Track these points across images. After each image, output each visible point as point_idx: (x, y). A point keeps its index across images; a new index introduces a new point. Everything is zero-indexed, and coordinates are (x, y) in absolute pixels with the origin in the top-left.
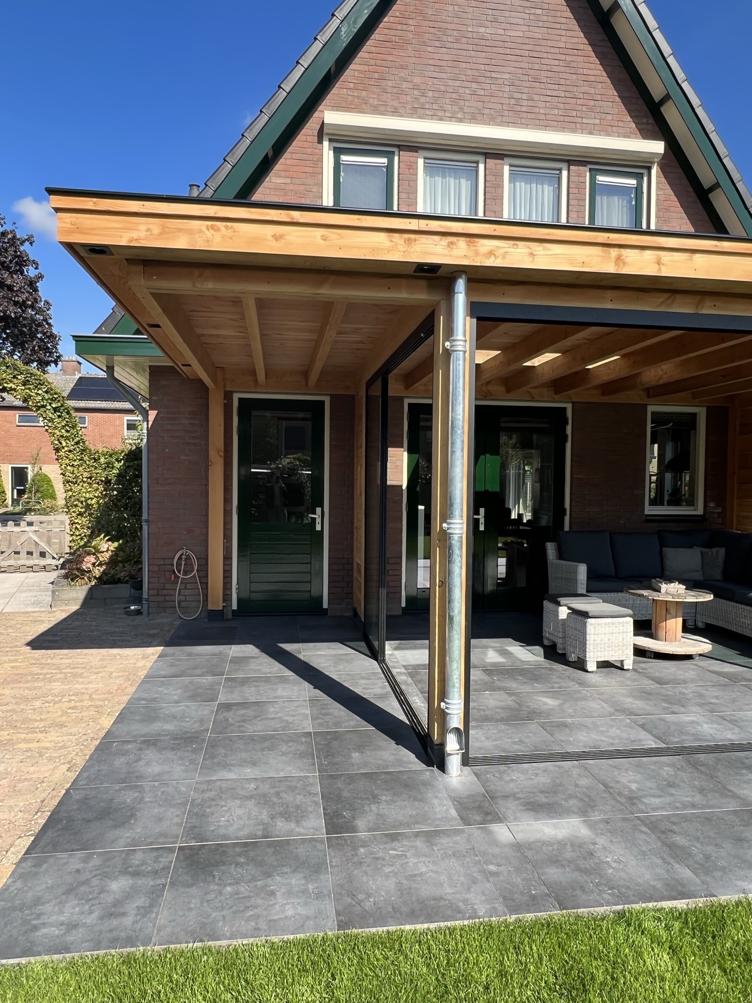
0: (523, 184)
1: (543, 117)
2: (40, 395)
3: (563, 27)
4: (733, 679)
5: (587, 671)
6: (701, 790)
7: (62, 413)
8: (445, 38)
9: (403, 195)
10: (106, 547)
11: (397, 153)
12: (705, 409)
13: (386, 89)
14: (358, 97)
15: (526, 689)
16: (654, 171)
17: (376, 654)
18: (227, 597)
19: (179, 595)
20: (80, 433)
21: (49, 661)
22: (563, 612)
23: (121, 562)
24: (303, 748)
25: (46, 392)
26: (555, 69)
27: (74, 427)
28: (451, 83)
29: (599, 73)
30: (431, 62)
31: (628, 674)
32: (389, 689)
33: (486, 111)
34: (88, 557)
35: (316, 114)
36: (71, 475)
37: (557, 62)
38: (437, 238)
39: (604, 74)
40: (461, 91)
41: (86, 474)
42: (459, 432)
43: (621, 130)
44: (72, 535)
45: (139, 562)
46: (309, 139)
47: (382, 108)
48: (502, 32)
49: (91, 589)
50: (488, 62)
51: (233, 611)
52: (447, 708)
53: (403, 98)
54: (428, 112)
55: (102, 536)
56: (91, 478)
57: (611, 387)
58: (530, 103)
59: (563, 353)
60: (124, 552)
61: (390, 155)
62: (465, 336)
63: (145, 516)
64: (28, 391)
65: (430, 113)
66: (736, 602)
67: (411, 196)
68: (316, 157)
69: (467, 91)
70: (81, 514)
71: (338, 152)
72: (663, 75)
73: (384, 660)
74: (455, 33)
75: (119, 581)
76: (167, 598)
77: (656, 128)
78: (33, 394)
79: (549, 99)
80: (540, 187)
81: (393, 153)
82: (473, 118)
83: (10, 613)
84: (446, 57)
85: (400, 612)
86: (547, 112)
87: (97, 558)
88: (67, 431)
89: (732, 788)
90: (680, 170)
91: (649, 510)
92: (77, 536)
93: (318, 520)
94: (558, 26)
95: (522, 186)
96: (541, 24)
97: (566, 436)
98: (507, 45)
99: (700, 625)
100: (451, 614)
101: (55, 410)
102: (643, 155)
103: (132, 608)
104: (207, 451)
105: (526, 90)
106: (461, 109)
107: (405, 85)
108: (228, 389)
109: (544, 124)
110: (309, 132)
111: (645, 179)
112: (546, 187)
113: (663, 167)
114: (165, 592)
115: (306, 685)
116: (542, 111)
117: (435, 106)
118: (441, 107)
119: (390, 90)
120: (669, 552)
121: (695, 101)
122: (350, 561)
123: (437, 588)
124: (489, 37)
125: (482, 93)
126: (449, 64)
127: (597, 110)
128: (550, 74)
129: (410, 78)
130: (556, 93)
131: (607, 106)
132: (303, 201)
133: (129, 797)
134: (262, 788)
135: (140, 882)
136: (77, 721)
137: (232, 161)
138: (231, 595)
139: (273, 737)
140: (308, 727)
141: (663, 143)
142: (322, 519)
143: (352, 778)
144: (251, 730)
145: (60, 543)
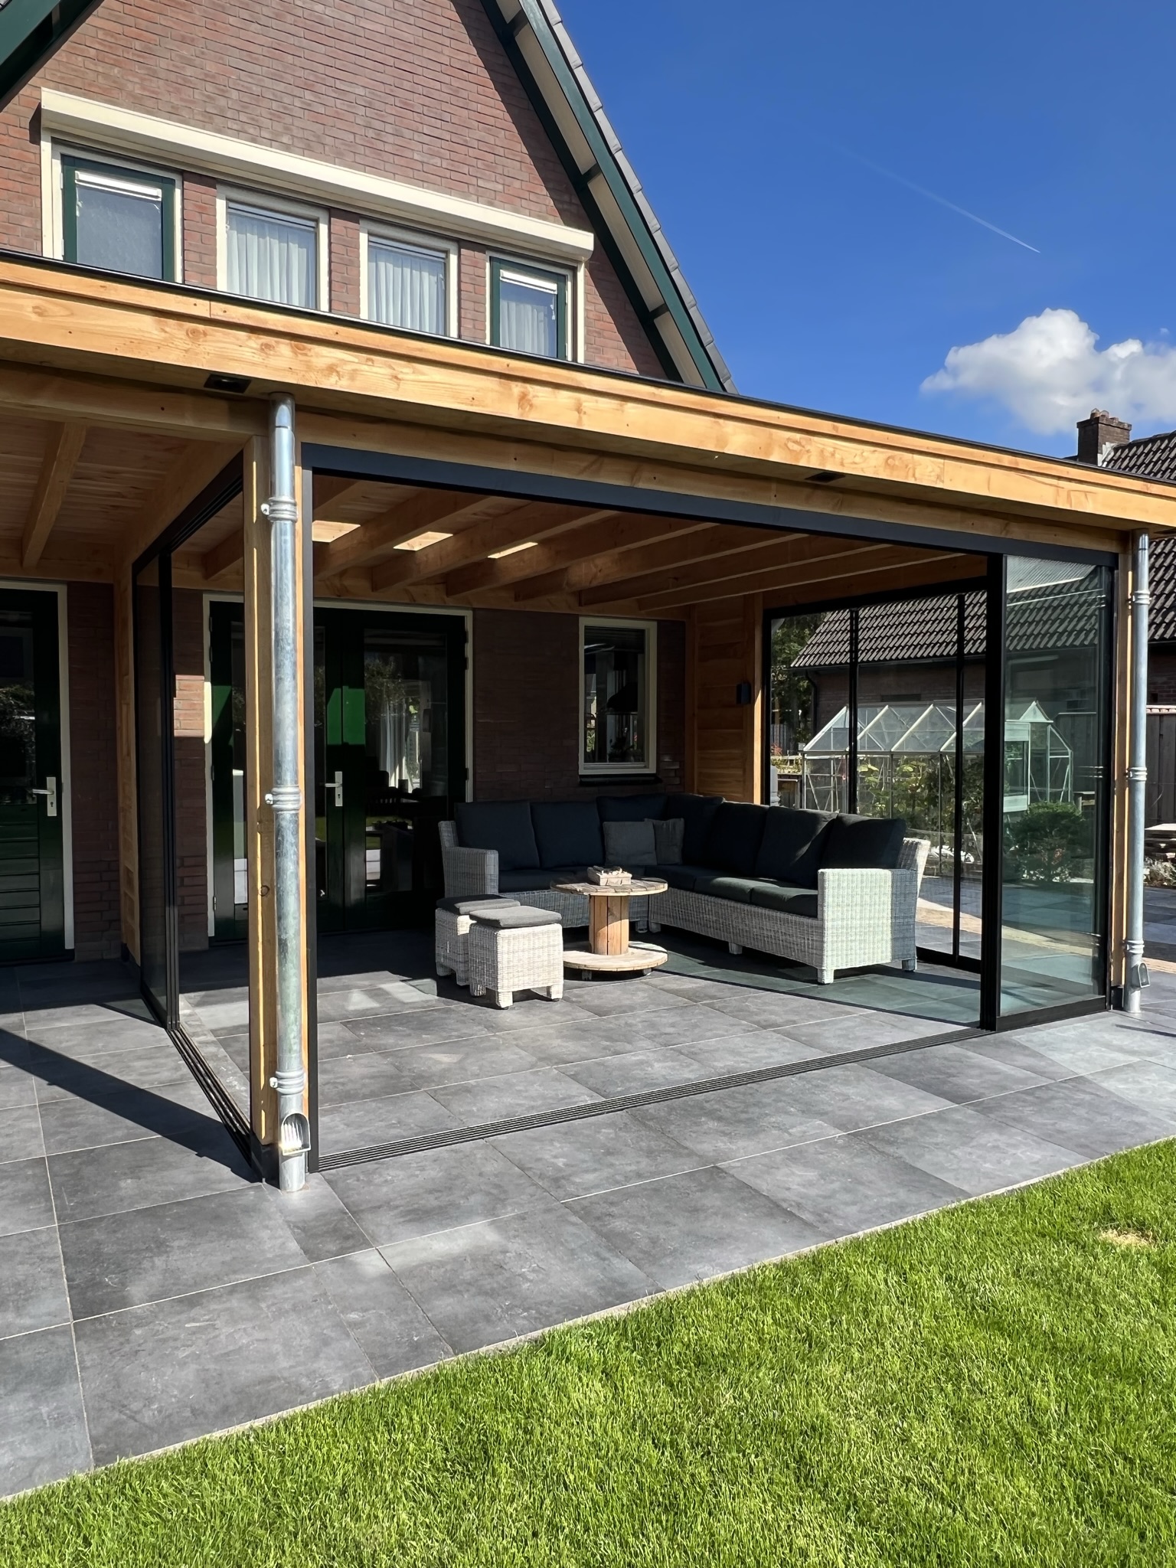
0: (390, 266)
1: (419, 167)
3: (446, 32)
4: (693, 997)
5: (500, 1008)
6: (650, 1153)
9: (189, 256)
11: (178, 183)
12: (655, 624)
13: (156, 71)
14: (106, 76)
15: (410, 1043)
16: (581, 274)
17: (163, 1016)
22: (464, 924)
24: (28, 1186)
26: (436, 95)
28: (268, 83)
29: (500, 113)
30: (234, 42)
31: (557, 1006)
32: (186, 1070)
33: (329, 140)
35: (25, 91)
37: (438, 85)
38: (242, 334)
39: (507, 116)
40: (287, 99)
42: (288, 648)
43: (533, 206)
46: (13, 131)
47: (150, 103)
48: (351, 19)
50: (331, 62)
52: (280, 1086)
53: (187, 93)
54: (230, 124)
57: (529, 587)
58: (399, 140)
59: (455, 534)
61: (167, 185)
62: (293, 495)
65: (235, 127)
66: (698, 892)
67: (206, 259)
68: (28, 165)
69: (297, 103)
71: (70, 164)
72: (590, 136)
73: (176, 1026)
74: (274, 3)
77: (583, 212)
79: (426, 139)
80: (416, 273)
81: (172, 182)
82: (309, 148)
84: (261, 40)
85: (205, 946)
86: (425, 160)
89: (688, 1144)
90: (615, 279)
91: (585, 769)
93: (52, 799)
94: (439, 29)
95: (387, 268)
96: (411, 20)
97: (465, 660)
98: (358, 40)
99: (654, 928)
100: (283, 937)
102: (564, 249)
105: (391, 119)
106: (287, 129)
107: (189, 71)
109: (421, 178)
110: (15, 119)
111: (569, 284)
112: (426, 275)
113: (592, 271)
115: (34, 1081)
116: (416, 157)
117: (243, 117)
118: (253, 119)
119: (163, 74)
120: (612, 828)
121: (634, 183)
122: (113, 867)
123: (259, 897)
124: (331, 22)
125: (322, 110)
126: (265, 51)
127: (500, 170)
128: (427, 101)
129: (198, 61)
130: (436, 133)
131: (513, 167)
132: (5, 240)
140: (39, 1149)
141: (590, 236)
142: (58, 797)
143: (119, 1222)
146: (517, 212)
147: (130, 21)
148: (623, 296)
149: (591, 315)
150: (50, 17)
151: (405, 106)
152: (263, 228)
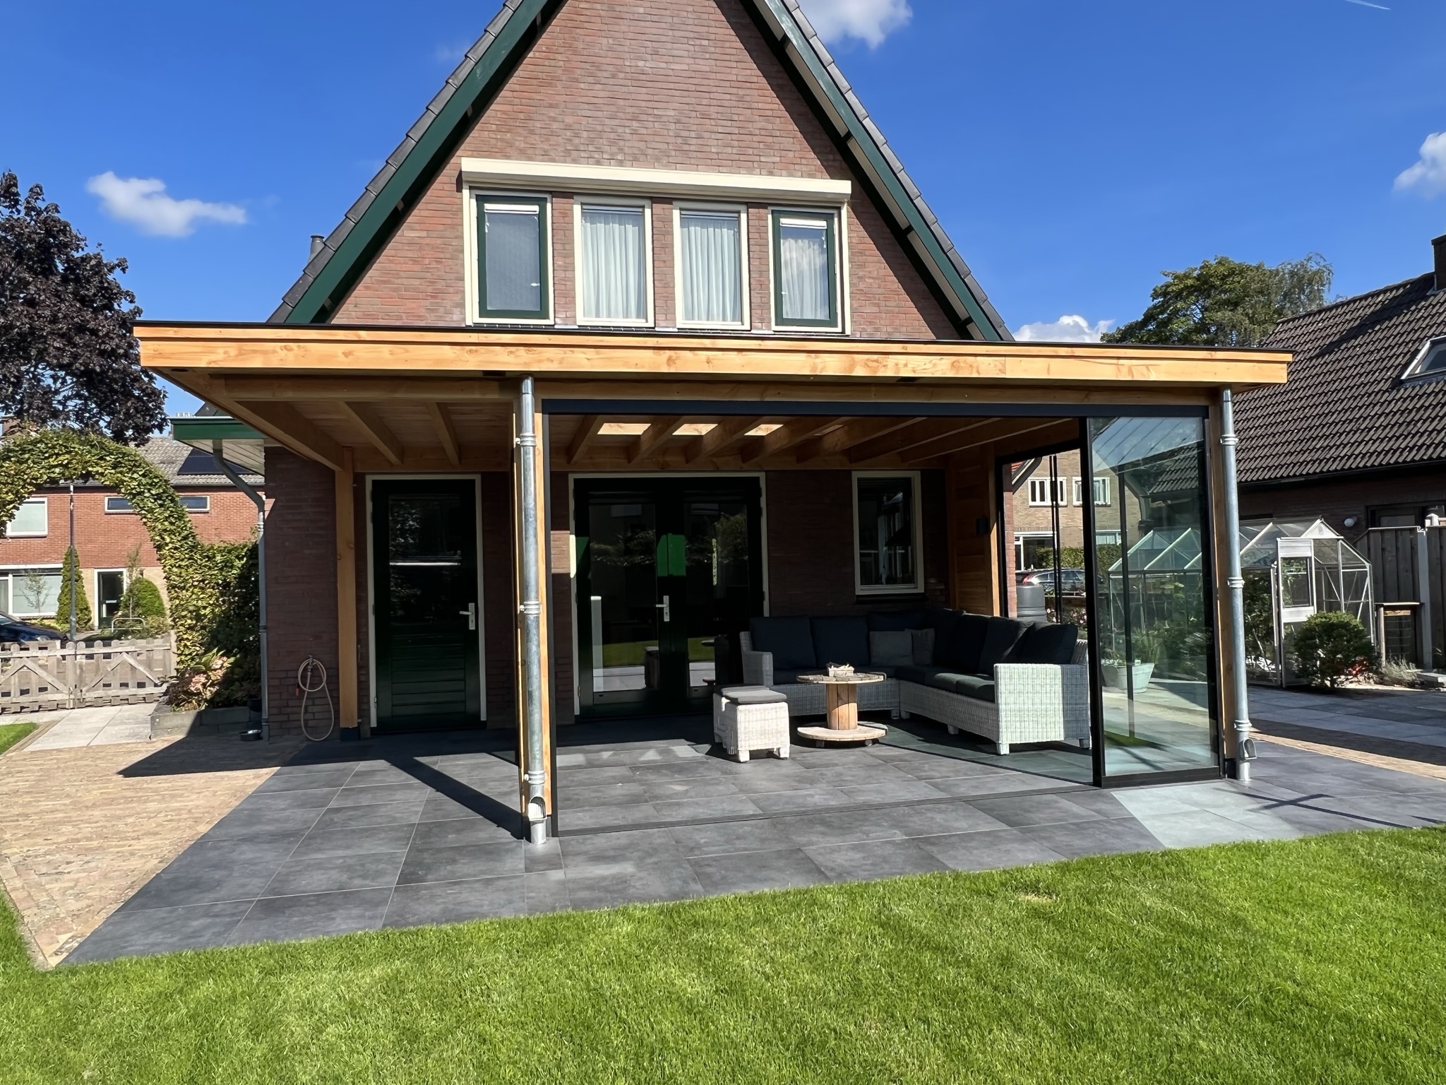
0: (698, 229)
1: (716, 157)
2: (135, 479)
3: (732, 58)
7: (164, 501)
8: (599, 74)
9: (558, 246)
10: (220, 663)
11: (549, 199)
12: (919, 472)
13: (534, 130)
14: (502, 140)
15: (663, 779)
16: (845, 211)
18: (363, 712)
19: (306, 712)
20: (189, 525)
21: (145, 786)
23: (237, 680)
24: (402, 834)
25: (144, 475)
26: (726, 103)
27: (180, 518)
28: (607, 122)
29: (776, 106)
30: (585, 100)
31: (785, 763)
34: (197, 677)
35: (453, 160)
36: (177, 579)
37: (728, 97)
38: (497, 348)
39: (782, 108)
40: (620, 130)
41: (199, 577)
43: (804, 168)
44: (179, 655)
45: (258, 680)
46: (446, 187)
47: (530, 151)
48: (664, 65)
49: (200, 714)
50: (651, 98)
51: (372, 729)
52: (530, 779)
53: (554, 140)
54: (583, 154)
55: (215, 650)
56: (203, 581)
58: (700, 141)
60: (242, 668)
61: (541, 202)
62: (535, 431)
63: (263, 623)
64: (119, 475)
65: (586, 156)
67: (567, 247)
68: (455, 206)
69: (627, 130)
70: (191, 628)
71: (481, 200)
72: (844, 110)
74: (610, 68)
75: (236, 703)
76: (292, 717)
77: (844, 165)
78: (126, 479)
79: (720, 136)
80: (717, 230)
81: (545, 200)
82: (636, 160)
83: (98, 746)
84: (602, 94)
85: (572, 721)
86: (720, 151)
87: (208, 678)
88: (172, 524)
90: (874, 210)
91: (861, 590)
92: (186, 655)
93: (471, 618)
94: (727, 57)
95: (696, 231)
96: (708, 56)
97: (760, 509)
98: (670, 79)
100: (530, 689)
101: (157, 497)
102: (829, 196)
103: (250, 732)
104: (334, 543)
105: (694, 128)
106: (621, 150)
107: (555, 125)
108: (360, 470)
109: (717, 164)
110: (447, 180)
111: (836, 220)
112: (725, 230)
113: (854, 208)
114: (289, 710)
116: (713, 150)
117: (591, 148)
118: (597, 148)
119: (538, 131)
120: (876, 636)
121: (879, 139)
124: (650, 71)
125: (644, 131)
126: (606, 101)
127: (777, 146)
128: (721, 109)
129: (560, 118)
130: (728, 130)
131: (787, 143)
132: (442, 255)
133: (218, 875)
134: (350, 861)
135: (218, 920)
136: (172, 830)
137: (355, 217)
138: (369, 710)
139: (375, 829)
140: (415, 820)
141: (849, 183)
142: (475, 616)
143: (439, 851)
144: (354, 825)
145: (164, 666)
146: (791, 175)
147: (517, 101)
148: (880, 222)
149: (854, 241)
150: (466, 113)
151: (705, 116)
152: (607, 218)
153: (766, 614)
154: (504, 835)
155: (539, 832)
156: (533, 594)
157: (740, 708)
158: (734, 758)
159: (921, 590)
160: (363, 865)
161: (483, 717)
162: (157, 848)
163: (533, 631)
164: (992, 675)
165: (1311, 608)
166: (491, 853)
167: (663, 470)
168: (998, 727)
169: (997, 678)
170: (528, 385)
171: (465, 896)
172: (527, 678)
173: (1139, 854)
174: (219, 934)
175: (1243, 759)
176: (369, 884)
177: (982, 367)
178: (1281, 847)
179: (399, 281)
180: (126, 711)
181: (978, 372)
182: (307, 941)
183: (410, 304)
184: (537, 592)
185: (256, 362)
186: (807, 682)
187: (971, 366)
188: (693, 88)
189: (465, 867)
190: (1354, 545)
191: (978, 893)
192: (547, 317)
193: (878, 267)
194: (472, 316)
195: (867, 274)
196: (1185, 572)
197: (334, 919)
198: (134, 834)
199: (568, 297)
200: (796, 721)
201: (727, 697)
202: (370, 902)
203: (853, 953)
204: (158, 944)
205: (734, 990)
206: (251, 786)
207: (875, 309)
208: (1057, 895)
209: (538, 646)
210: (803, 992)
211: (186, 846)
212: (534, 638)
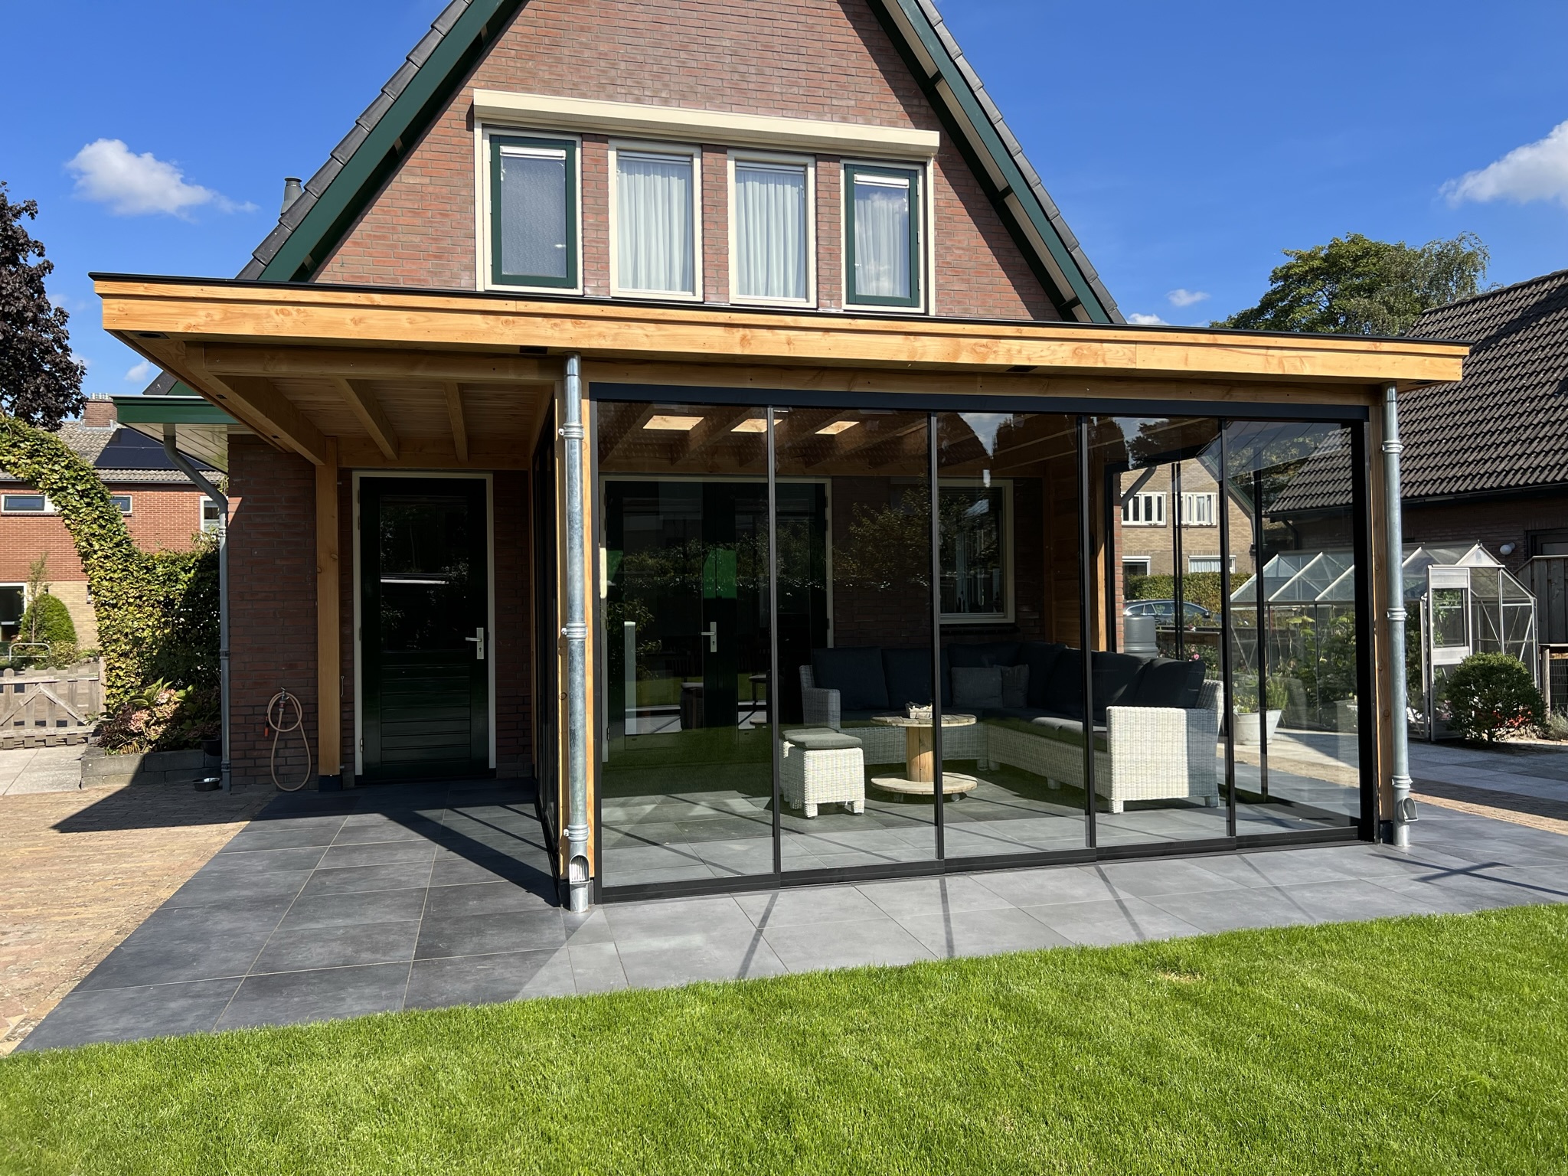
0: (757, 184)
1: (779, 97)
2: (56, 471)
5: (805, 818)
7: (92, 498)
9: (587, 201)
10: (167, 698)
11: (578, 143)
12: (1011, 482)
13: (561, 58)
14: (522, 69)
16: (930, 169)
18: (347, 757)
19: (277, 756)
20: (123, 529)
21: (83, 843)
22: (787, 749)
23: (189, 717)
24: (412, 900)
25: (67, 467)
26: (793, 34)
27: (113, 520)
28: (650, 51)
29: (851, 38)
30: (622, 23)
33: (700, 89)
34: (138, 713)
35: (463, 91)
36: (108, 594)
37: (795, 25)
38: (539, 319)
39: (859, 40)
40: (665, 62)
41: (133, 593)
42: (576, 526)
43: (884, 115)
44: (110, 687)
45: (217, 716)
46: (454, 124)
47: (556, 84)
49: (145, 758)
50: (701, 23)
51: (357, 777)
52: (570, 835)
53: (585, 71)
54: (619, 90)
55: (160, 681)
56: (140, 597)
58: (760, 78)
60: (194, 703)
61: (570, 146)
62: (580, 421)
63: (224, 648)
64: (37, 466)
65: (623, 91)
66: (1021, 731)
67: (600, 201)
68: (465, 148)
69: (674, 63)
70: (125, 655)
71: (496, 141)
72: (931, 48)
75: (186, 745)
76: (259, 762)
77: (932, 112)
78: (45, 471)
79: (785, 73)
80: (780, 187)
81: (574, 143)
82: (684, 98)
83: (16, 796)
84: (643, 16)
86: (784, 91)
87: (153, 714)
88: (102, 527)
90: (965, 167)
91: (941, 619)
92: (119, 688)
93: (480, 646)
95: (754, 187)
97: (825, 522)
100: (573, 728)
101: (83, 494)
102: (912, 149)
103: (207, 780)
104: (315, 554)
106: (666, 85)
107: (587, 54)
108: (344, 466)
109: (781, 107)
110: (456, 115)
111: (920, 178)
112: (788, 187)
113: (941, 163)
114: (255, 753)
115: (438, 848)
116: (776, 89)
117: (629, 82)
118: (638, 82)
119: (566, 60)
120: (959, 674)
121: (974, 81)
122: (526, 701)
123: (560, 701)
125: (694, 64)
126: (647, 25)
127: (852, 87)
128: (786, 40)
129: (593, 44)
130: (794, 66)
131: (864, 83)
132: (448, 207)
133: (192, 948)
134: (352, 932)
135: (200, 1001)
136: (125, 895)
137: (344, 156)
138: (354, 754)
139: (377, 894)
140: (426, 884)
141: (938, 133)
142: (485, 643)
143: (459, 921)
144: (351, 890)
145: (91, 701)
146: (868, 122)
147: (541, 22)
148: (973, 181)
149: (941, 204)
150: (480, 33)
151: (767, 48)
152: (648, 168)
153: (830, 644)
154: (537, 902)
155: (581, 897)
156: (577, 615)
157: (809, 753)
158: (801, 813)
159: (1011, 619)
160: (369, 936)
161: (492, 764)
162: (110, 916)
163: (578, 658)
164: (1103, 719)
165: (1466, 648)
166: (522, 922)
167: (711, 474)
168: (1110, 781)
169: (1110, 724)
170: (574, 365)
171: (499, 972)
172: (569, 713)
173: (1291, 929)
174: (205, 1017)
175: (1402, 821)
176: (382, 959)
177: (1108, 356)
178: (1460, 922)
179: (395, 237)
180: (43, 754)
181: (1104, 361)
182: (318, 1025)
183: (409, 266)
184: (583, 612)
185: (246, 328)
186: (884, 725)
187: (1096, 354)
188: (753, 13)
189: (495, 939)
190: (1515, 575)
191: (1110, 971)
192: (574, 286)
193: (969, 237)
194: (484, 281)
195: (957, 245)
196: (1316, 603)
197: (343, 999)
198: (79, 900)
199: (600, 262)
200: (871, 771)
201: (791, 742)
202: (388, 978)
203: (971, 1037)
204: (132, 1030)
205: (837, 1079)
206: (216, 844)
207: (963, 287)
208: (1202, 975)
209: (584, 676)
210: (921, 1081)
211: (147, 915)
212: (578, 667)
